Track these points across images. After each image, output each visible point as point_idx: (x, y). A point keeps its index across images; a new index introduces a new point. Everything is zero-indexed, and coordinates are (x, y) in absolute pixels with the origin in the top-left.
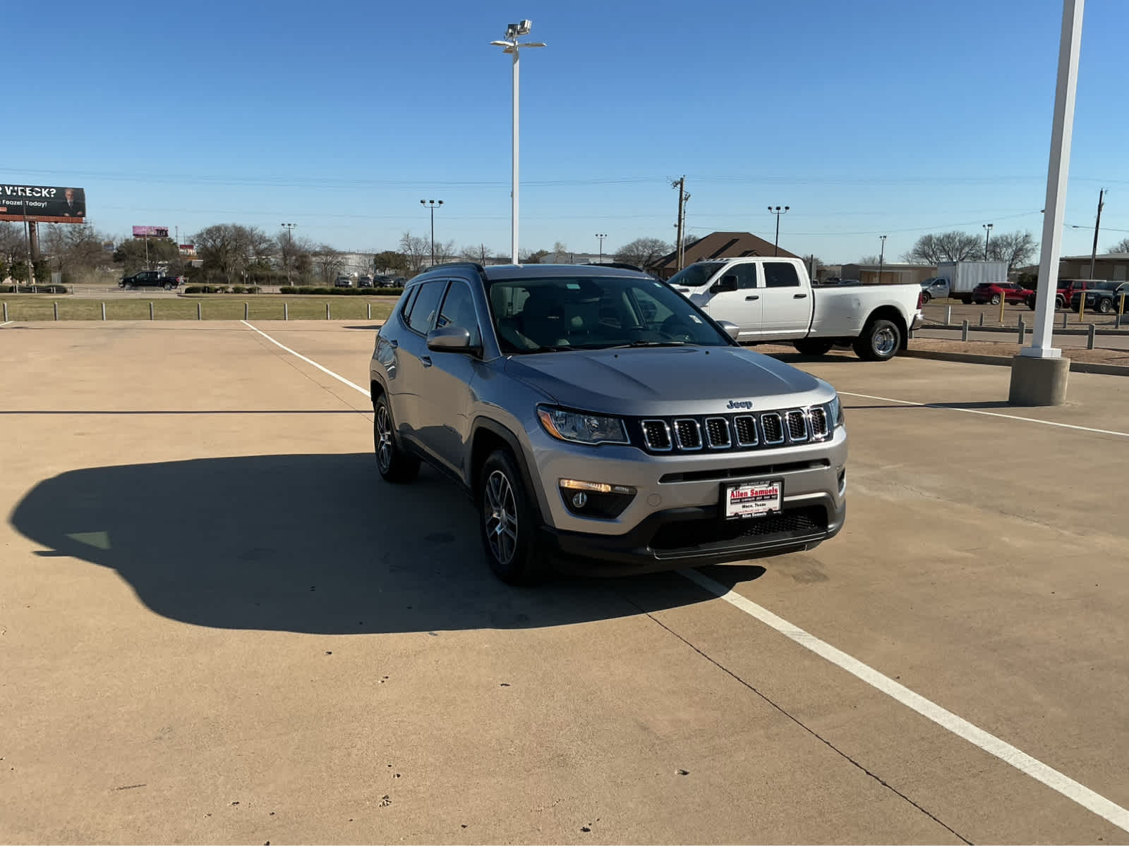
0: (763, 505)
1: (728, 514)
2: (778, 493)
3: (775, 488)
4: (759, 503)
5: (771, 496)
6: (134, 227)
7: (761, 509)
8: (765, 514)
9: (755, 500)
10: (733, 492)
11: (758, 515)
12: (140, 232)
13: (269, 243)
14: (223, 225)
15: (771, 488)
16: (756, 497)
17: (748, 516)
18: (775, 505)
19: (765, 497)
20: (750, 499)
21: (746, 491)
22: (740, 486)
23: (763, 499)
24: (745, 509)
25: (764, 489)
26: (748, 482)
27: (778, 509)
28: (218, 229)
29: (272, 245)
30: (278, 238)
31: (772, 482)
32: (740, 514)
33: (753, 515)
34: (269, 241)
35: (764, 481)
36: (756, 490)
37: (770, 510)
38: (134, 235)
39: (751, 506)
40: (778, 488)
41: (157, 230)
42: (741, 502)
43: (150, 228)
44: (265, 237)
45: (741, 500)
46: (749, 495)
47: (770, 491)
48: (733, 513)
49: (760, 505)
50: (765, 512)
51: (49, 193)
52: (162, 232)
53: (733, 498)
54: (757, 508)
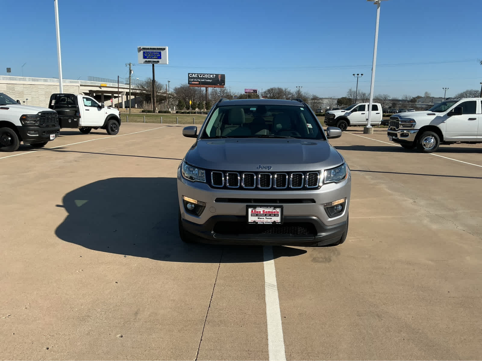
0: (270, 219)
1: (249, 221)
2: (279, 214)
3: (277, 211)
4: (268, 217)
5: (275, 214)
6: (245, 89)
7: (269, 220)
8: (271, 223)
9: (266, 216)
10: (252, 211)
11: (267, 223)
12: (247, 91)
13: (292, 95)
14: (274, 87)
15: (275, 211)
16: (266, 214)
17: (261, 223)
18: (278, 219)
19: (271, 215)
20: (262, 215)
21: (260, 211)
22: (256, 208)
23: (270, 216)
24: (259, 220)
25: (271, 211)
26: (261, 206)
27: (279, 222)
28: (272, 89)
29: (293, 95)
30: (296, 93)
31: (275, 207)
32: (256, 221)
33: (264, 223)
34: (292, 94)
35: (271, 206)
36: (265, 211)
37: (275, 222)
38: (245, 92)
39: (263, 218)
40: (279, 211)
41: (254, 90)
42: (257, 215)
43: (251, 89)
44: (290, 92)
45: (257, 214)
46: (262, 213)
47: (274, 212)
48: (252, 221)
49: (269, 219)
50: (271, 222)
51: (213, 76)
52: (255, 91)
53: (252, 213)
54: (267, 220)
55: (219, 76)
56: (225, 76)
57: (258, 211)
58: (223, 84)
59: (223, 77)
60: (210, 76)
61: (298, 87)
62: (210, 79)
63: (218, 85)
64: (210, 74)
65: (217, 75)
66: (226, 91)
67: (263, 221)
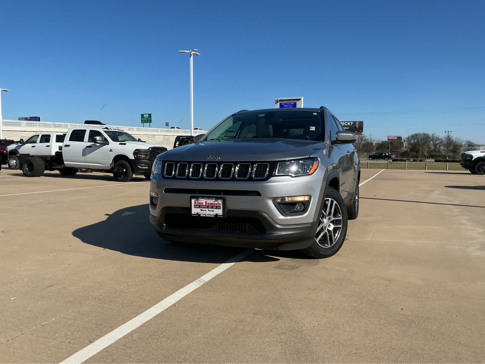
0: (213, 211)
1: (193, 213)
2: (221, 206)
3: (219, 203)
4: (210, 210)
5: (217, 206)
6: (388, 136)
7: (211, 213)
9: (208, 208)
10: (195, 202)
11: (209, 216)
12: (390, 138)
13: (440, 141)
14: (419, 133)
15: (217, 202)
16: (208, 206)
17: (204, 216)
18: (220, 212)
19: (213, 207)
20: (204, 207)
21: (202, 202)
22: (198, 199)
23: (212, 208)
24: (202, 212)
25: (213, 202)
26: (203, 197)
27: (221, 215)
28: (416, 135)
29: (442, 141)
30: (445, 138)
31: (217, 199)
32: (199, 214)
33: (207, 216)
34: (440, 139)
35: (212, 198)
36: (208, 202)
37: (217, 214)
38: (388, 139)
39: (206, 211)
40: (221, 203)
41: (398, 137)
42: (199, 207)
43: (395, 136)
44: (439, 138)
45: (200, 206)
46: (204, 204)
47: (216, 204)
48: (195, 213)
49: (211, 211)
50: (213, 215)
51: (350, 124)
52: (400, 138)
53: (195, 204)
54: (209, 212)
55: (357, 123)
56: (364, 122)
57: (201, 202)
58: (361, 131)
59: (361, 123)
60: (347, 124)
61: (447, 132)
62: (347, 126)
63: (356, 132)
64: (347, 122)
65: (355, 123)
66: (364, 138)
67: (206, 213)
